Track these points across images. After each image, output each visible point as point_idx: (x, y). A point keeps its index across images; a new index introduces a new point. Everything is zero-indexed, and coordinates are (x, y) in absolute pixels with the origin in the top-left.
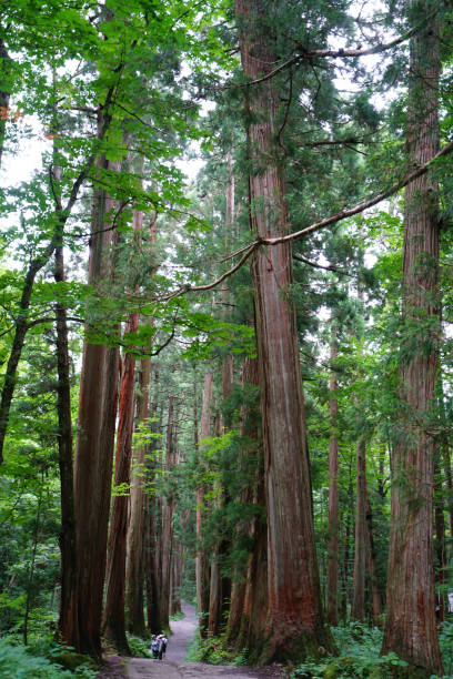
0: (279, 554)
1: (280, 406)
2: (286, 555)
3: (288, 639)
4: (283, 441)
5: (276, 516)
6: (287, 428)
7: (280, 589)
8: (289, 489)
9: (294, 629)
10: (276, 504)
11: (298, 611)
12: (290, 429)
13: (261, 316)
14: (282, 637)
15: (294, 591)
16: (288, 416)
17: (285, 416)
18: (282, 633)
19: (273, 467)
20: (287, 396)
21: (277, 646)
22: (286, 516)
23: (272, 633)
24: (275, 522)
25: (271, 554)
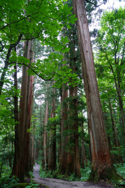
0: (97, 140)
1: (93, 92)
2: (100, 140)
3: (104, 170)
4: (96, 102)
5: (95, 127)
6: (96, 99)
7: (98, 152)
8: (99, 118)
9: (105, 166)
10: (94, 123)
11: (105, 160)
12: (97, 99)
13: (85, 65)
14: (101, 170)
15: (104, 153)
16: (96, 95)
18: (101, 168)
19: (93, 111)
20: (95, 89)
21: (100, 173)
22: (98, 127)
23: (97, 169)
24: (95, 129)
25: (94, 141)
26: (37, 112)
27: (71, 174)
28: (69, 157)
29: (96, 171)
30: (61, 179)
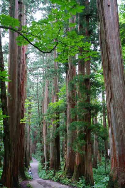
0: (118, 140)
1: (116, 71)
2: (122, 140)
4: (118, 87)
5: (116, 123)
6: (120, 81)
7: (119, 157)
10: (116, 117)
12: (121, 82)
14: (123, 180)
16: (120, 75)
17: (119, 76)
18: (123, 178)
19: (114, 100)
20: (119, 66)
21: (122, 185)
22: (121, 122)
23: (118, 179)
24: (116, 125)
25: (114, 141)
26: (32, 93)
27: (80, 178)
28: (78, 157)
29: (116, 182)
30: (67, 185)
